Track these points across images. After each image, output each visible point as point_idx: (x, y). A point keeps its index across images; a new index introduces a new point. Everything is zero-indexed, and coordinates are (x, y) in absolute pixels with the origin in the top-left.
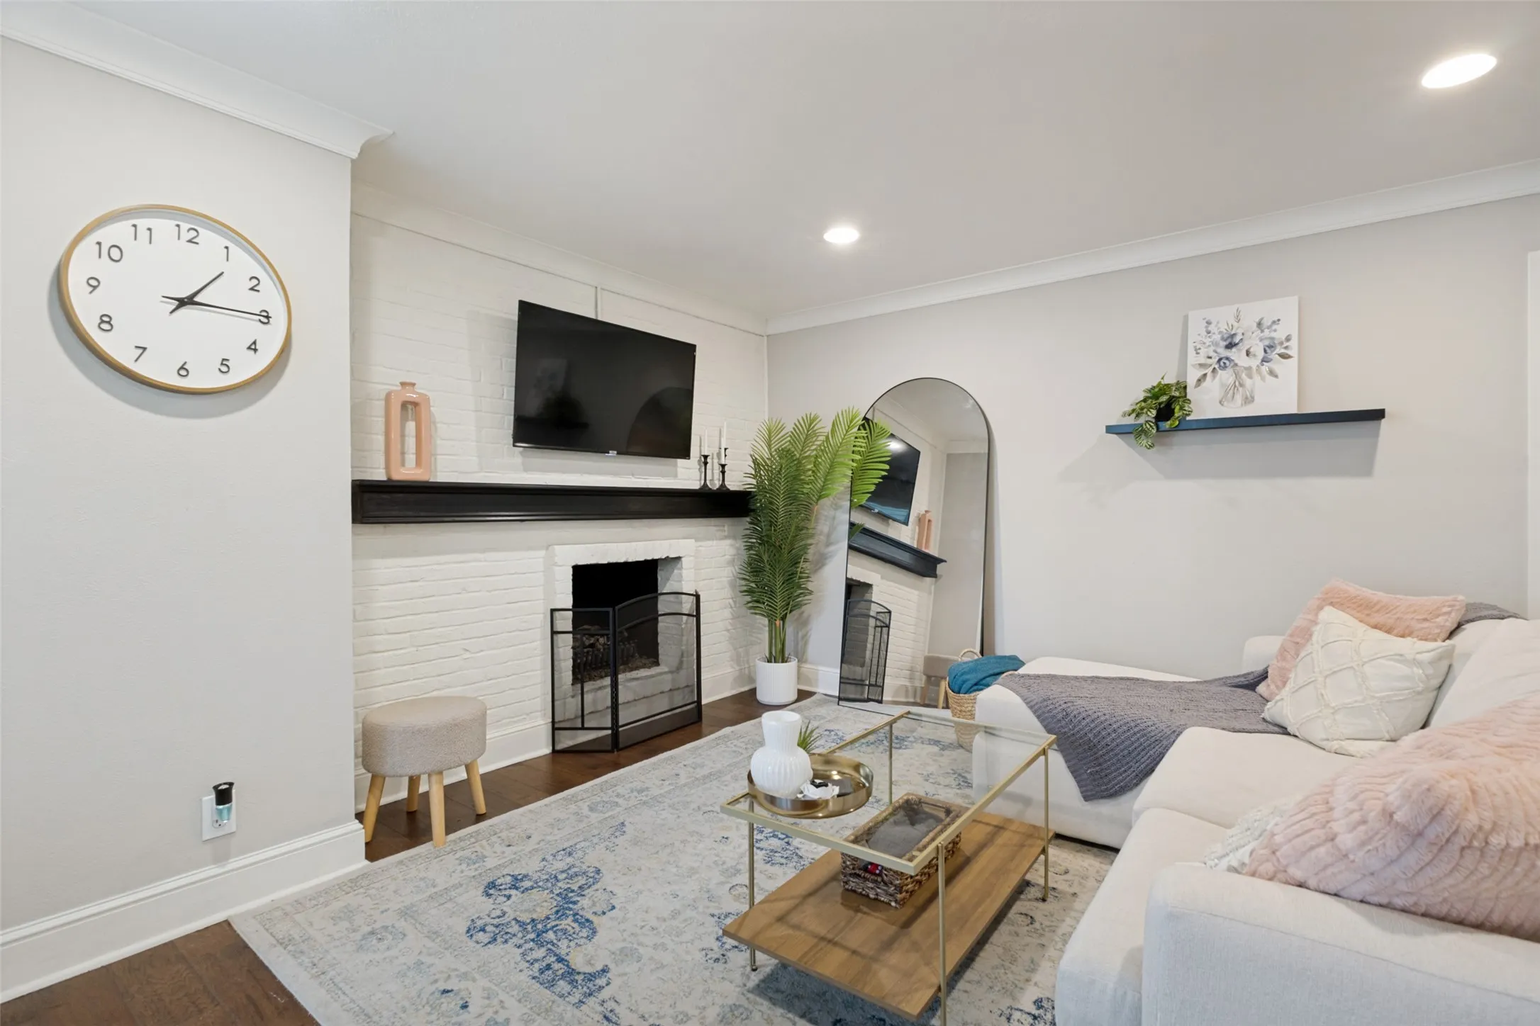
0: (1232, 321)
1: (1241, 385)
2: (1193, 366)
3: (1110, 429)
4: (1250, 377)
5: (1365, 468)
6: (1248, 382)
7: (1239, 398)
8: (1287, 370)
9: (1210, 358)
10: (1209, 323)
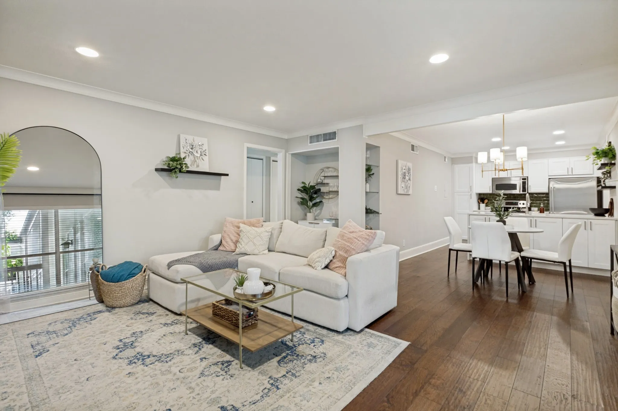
0: (192, 141)
1: (196, 161)
2: (183, 152)
3: (157, 170)
4: (198, 159)
5: (218, 188)
6: (197, 161)
7: (195, 166)
8: (206, 158)
9: (187, 151)
10: (186, 140)
